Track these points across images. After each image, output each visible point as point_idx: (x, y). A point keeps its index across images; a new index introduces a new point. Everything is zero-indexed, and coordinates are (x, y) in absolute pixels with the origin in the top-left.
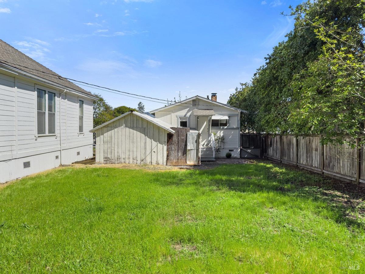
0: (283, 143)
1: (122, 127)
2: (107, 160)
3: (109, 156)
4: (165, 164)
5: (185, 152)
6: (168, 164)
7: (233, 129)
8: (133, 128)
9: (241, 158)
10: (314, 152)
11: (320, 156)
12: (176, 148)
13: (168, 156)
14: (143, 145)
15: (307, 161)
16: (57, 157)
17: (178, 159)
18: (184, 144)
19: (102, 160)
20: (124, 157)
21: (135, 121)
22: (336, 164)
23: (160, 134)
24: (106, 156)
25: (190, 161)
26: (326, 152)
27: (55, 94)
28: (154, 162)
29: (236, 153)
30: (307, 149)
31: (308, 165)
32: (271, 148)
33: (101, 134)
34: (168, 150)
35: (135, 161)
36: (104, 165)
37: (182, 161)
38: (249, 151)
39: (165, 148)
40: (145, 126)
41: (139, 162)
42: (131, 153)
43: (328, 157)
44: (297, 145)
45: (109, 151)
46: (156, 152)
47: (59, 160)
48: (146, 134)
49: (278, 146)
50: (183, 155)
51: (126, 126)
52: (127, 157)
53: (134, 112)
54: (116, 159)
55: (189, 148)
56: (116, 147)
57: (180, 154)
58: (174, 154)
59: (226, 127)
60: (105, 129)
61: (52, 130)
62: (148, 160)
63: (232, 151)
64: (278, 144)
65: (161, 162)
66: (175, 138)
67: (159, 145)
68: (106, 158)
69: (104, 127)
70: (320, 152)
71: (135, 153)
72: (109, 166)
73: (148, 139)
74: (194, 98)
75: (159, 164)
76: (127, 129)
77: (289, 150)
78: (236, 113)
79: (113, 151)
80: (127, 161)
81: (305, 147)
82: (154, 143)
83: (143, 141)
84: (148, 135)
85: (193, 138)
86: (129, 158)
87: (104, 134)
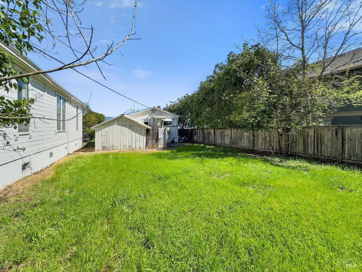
0: (205, 133)
1: (116, 125)
2: (104, 148)
3: (106, 145)
4: (145, 148)
5: (157, 140)
6: (147, 148)
7: (175, 126)
8: (123, 126)
9: (179, 142)
10: (226, 137)
11: (230, 139)
12: (152, 137)
13: (146, 143)
14: (130, 137)
15: (221, 141)
16: (66, 148)
17: (153, 145)
18: (156, 135)
19: (100, 148)
20: (117, 145)
21: (125, 121)
22: (240, 142)
23: (141, 130)
24: (103, 145)
25: (160, 145)
26: (234, 137)
27: (65, 100)
28: (138, 147)
29: (176, 140)
30: (221, 136)
31: (222, 143)
32: (196, 136)
33: (99, 130)
34: (146, 139)
35: (125, 147)
36: (102, 152)
37: (155, 145)
38: (183, 138)
39: (145, 138)
40: (131, 124)
41: (127, 148)
42: (122, 142)
43: (234, 139)
44: (214, 134)
45: (105, 141)
46: (139, 141)
47: (67, 150)
48: (132, 130)
49: (201, 135)
50: (156, 142)
51: (118, 125)
52: (119, 145)
53: (124, 116)
54: (111, 147)
55: (159, 137)
56: (111, 139)
57: (154, 142)
58: (150, 142)
59: (171, 125)
60: (102, 127)
61: (64, 128)
62: (134, 146)
63: (174, 139)
64: (201, 134)
65: (142, 147)
66: (151, 132)
67: (141, 136)
68: (103, 147)
69: (101, 125)
70: (230, 136)
71: (125, 142)
72: (105, 152)
73: (134, 133)
74: (153, 108)
75: (141, 148)
76: (119, 126)
77: (209, 137)
78: (176, 117)
79: (108, 141)
80: (119, 148)
81: (220, 134)
82: (138, 135)
83: (131, 134)
84: (134, 130)
85: (162, 132)
86: (120, 146)
87: (102, 130)
